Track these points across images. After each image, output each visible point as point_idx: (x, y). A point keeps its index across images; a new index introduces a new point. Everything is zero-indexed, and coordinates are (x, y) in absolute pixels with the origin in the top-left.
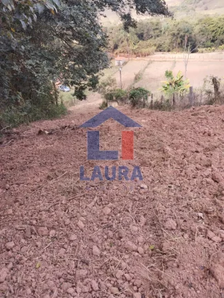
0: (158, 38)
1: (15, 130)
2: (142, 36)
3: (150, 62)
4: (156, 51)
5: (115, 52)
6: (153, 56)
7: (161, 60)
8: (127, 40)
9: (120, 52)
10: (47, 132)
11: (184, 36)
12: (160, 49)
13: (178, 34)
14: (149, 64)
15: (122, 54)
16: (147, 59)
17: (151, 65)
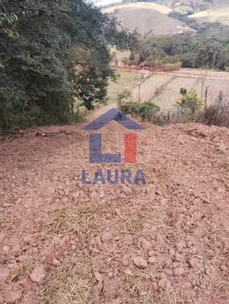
0: (186, 54)
1: (21, 131)
2: (170, 51)
3: (175, 77)
4: (182, 67)
5: (141, 65)
6: (178, 71)
7: (185, 75)
8: (154, 54)
9: (146, 65)
10: (43, 134)
11: (213, 53)
12: (186, 65)
13: (207, 51)
14: (172, 79)
15: (147, 68)
16: (172, 74)
17: (174, 80)
